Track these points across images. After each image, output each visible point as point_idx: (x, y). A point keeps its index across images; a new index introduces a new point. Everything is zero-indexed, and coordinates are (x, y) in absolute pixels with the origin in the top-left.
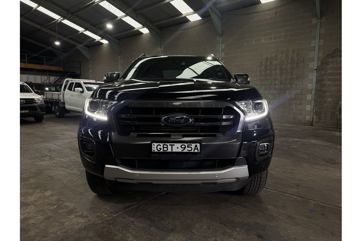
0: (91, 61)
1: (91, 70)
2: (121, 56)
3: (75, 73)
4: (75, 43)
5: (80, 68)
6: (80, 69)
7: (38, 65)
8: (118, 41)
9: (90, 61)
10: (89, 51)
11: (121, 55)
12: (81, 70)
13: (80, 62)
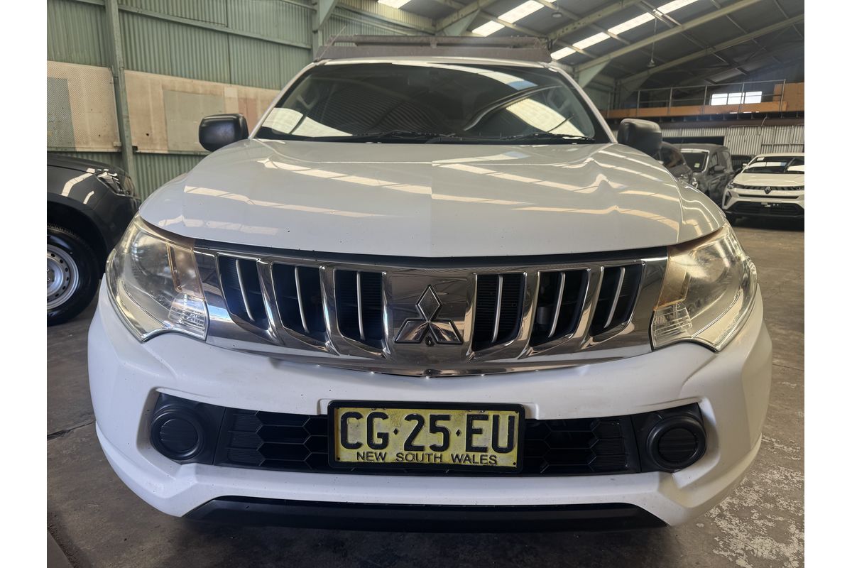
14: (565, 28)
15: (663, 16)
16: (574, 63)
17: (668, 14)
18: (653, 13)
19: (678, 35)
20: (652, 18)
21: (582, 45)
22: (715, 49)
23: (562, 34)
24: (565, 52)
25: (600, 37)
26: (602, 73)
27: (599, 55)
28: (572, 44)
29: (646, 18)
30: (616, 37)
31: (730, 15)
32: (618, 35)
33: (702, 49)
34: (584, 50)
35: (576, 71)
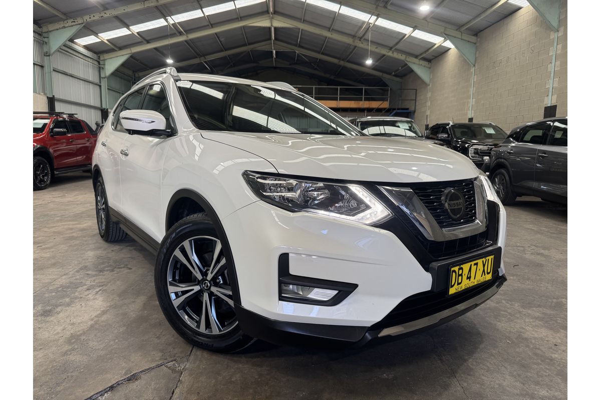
0: (431, 85)
1: (429, 102)
2: (476, 68)
3: (408, 109)
4: (406, 57)
5: (416, 100)
6: (415, 102)
7: (353, 102)
8: (473, 39)
9: (429, 85)
10: (430, 68)
11: (476, 65)
12: (417, 104)
13: (416, 90)
14: (92, 15)
15: (174, 25)
16: (99, 52)
17: (178, 23)
18: (166, 20)
19: (182, 42)
20: (166, 24)
21: (106, 36)
22: (205, 58)
23: (88, 20)
24: (91, 40)
25: (123, 32)
26: (123, 65)
27: (121, 48)
28: (97, 34)
29: (160, 23)
30: (137, 35)
31: (216, 34)
32: (137, 33)
33: (197, 57)
34: (107, 40)
35: (101, 59)
